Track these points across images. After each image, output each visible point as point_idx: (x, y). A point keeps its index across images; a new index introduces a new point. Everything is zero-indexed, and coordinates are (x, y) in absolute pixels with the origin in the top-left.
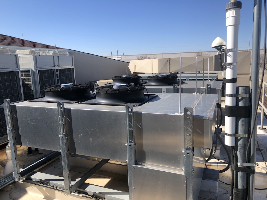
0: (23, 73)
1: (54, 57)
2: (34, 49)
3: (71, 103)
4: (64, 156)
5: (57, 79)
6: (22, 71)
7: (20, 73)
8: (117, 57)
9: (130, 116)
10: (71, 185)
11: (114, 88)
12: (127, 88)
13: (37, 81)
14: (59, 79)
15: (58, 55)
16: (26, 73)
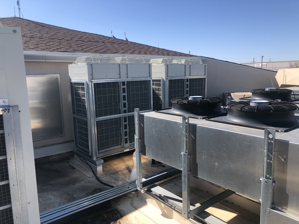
0: (155, 83)
1: (185, 65)
2: (166, 58)
3: (198, 118)
4: (185, 176)
5: (186, 89)
6: (153, 81)
7: (151, 82)
8: (261, 64)
9: (269, 144)
10: (189, 209)
11: (252, 104)
12: (270, 106)
13: (167, 91)
14: (188, 89)
15: (190, 64)
16: (158, 82)
